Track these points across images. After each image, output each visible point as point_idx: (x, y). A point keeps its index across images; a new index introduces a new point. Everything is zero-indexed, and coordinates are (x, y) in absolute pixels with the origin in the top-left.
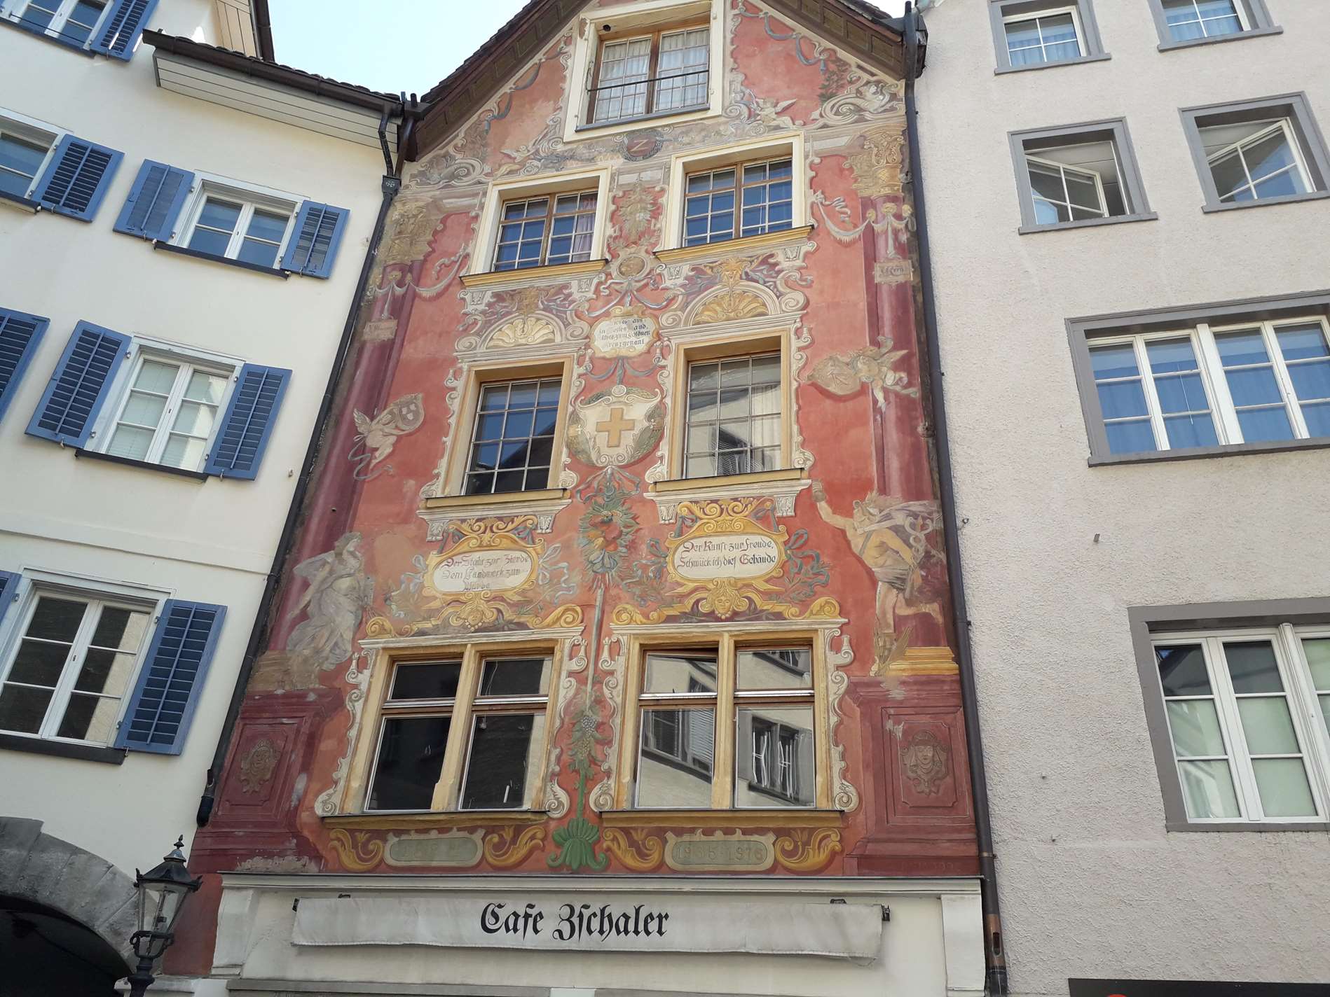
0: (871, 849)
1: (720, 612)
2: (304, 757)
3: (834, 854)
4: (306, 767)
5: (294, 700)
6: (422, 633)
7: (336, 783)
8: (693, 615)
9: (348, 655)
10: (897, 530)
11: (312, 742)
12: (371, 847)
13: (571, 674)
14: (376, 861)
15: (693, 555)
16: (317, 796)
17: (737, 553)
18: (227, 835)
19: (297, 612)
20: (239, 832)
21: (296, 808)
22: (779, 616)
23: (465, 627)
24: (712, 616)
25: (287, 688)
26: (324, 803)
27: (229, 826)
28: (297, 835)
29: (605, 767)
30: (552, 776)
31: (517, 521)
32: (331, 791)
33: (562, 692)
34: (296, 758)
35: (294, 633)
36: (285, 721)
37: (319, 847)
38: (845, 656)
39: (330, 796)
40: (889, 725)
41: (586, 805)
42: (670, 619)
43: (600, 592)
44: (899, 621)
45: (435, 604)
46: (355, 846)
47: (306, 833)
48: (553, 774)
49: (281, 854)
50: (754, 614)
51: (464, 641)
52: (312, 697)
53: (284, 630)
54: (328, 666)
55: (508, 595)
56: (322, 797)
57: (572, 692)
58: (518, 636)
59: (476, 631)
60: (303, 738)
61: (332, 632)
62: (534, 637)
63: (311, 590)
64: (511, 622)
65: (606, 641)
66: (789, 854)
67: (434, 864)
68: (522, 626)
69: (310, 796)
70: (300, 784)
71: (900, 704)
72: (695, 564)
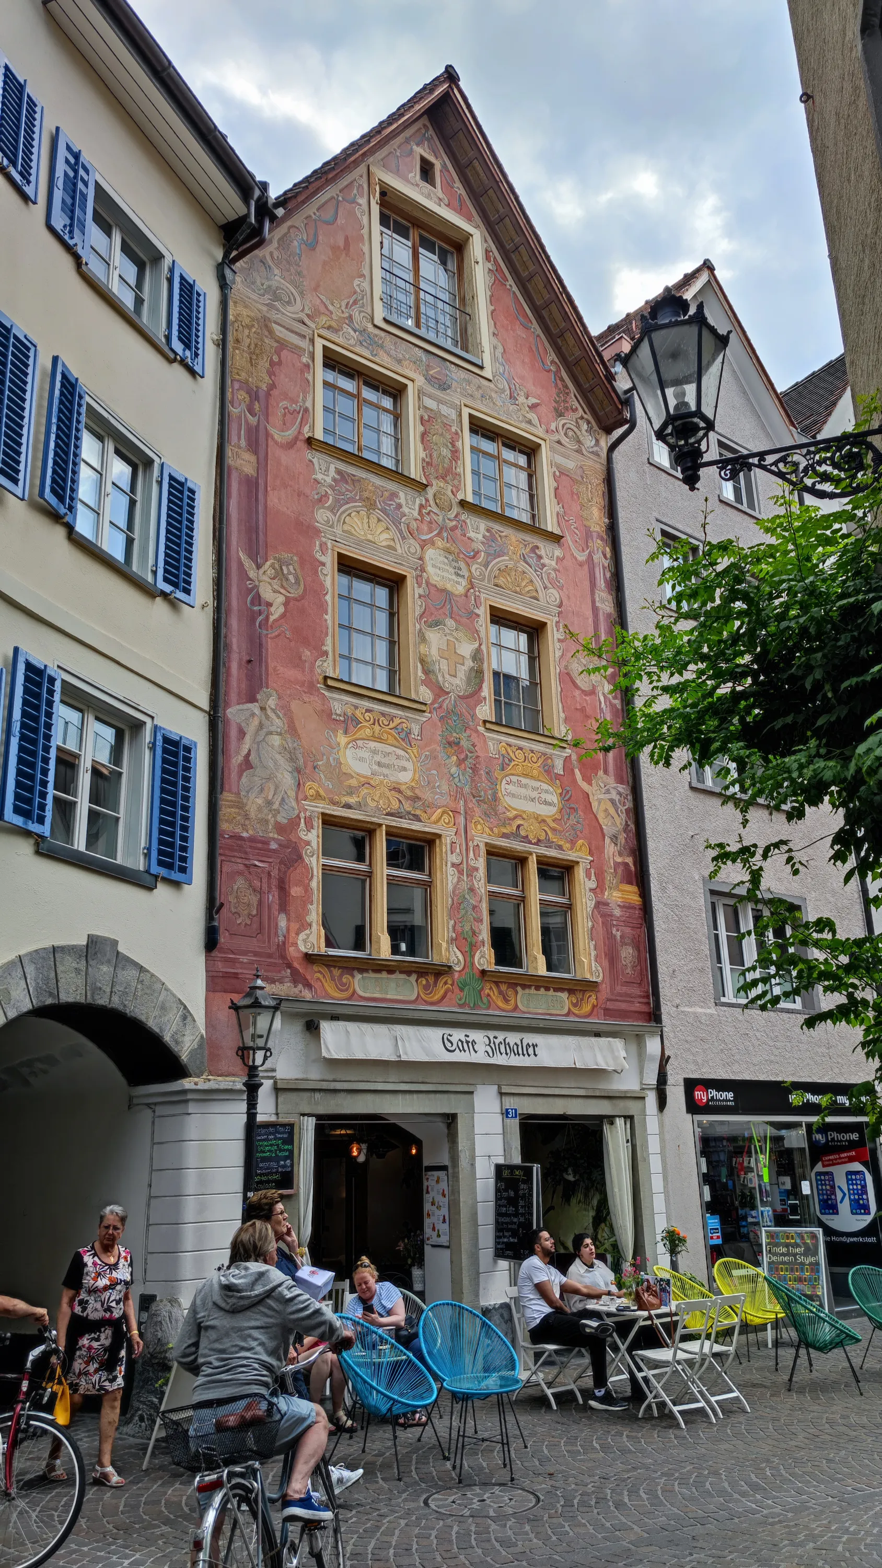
0: (610, 1005)
1: (531, 837)
2: (280, 898)
3: (594, 1007)
4: (283, 908)
5: (260, 845)
6: (348, 806)
7: (310, 925)
8: (516, 835)
9: (296, 812)
10: (612, 801)
11: (283, 888)
12: (344, 980)
13: (453, 865)
14: (351, 991)
15: (510, 788)
16: (297, 934)
17: (535, 794)
18: (233, 961)
19: (240, 758)
20: (244, 959)
21: (284, 943)
22: (560, 848)
23: (379, 809)
24: (526, 839)
25: (251, 832)
26: (305, 941)
27: (233, 953)
28: (289, 966)
29: (480, 938)
30: (452, 941)
31: (397, 721)
32: (307, 932)
33: (450, 878)
34: (273, 897)
35: (244, 779)
36: (257, 863)
37: (308, 977)
38: (592, 884)
39: (308, 936)
40: (614, 932)
41: (473, 964)
42: (505, 836)
43: (462, 803)
44: (617, 865)
45: (353, 782)
46: (333, 979)
47: (296, 965)
48: (452, 939)
49: (281, 981)
50: (549, 844)
51: (380, 821)
52: (273, 846)
53: (234, 775)
54: (282, 819)
55: (403, 788)
56: (302, 936)
57: (455, 880)
58: (416, 826)
59: (387, 814)
60: (274, 882)
61: (277, 787)
62: (427, 829)
63: (248, 739)
64: (409, 813)
65: (470, 843)
66: (575, 1005)
67: (389, 997)
68: (417, 818)
69: (293, 934)
70: (282, 922)
71: (618, 919)
72: (513, 796)
